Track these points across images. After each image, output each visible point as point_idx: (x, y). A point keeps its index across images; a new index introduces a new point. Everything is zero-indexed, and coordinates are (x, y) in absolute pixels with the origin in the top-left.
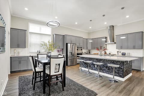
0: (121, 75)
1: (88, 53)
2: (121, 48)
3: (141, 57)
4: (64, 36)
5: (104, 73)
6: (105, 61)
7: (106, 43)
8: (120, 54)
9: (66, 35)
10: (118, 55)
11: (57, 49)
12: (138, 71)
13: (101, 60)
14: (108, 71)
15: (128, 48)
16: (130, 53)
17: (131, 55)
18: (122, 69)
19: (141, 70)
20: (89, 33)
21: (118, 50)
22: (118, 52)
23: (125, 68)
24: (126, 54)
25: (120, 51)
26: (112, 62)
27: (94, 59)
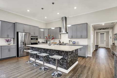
0: (65, 66)
1: (45, 43)
2: (72, 37)
3: (86, 45)
4: (14, 23)
5: (50, 64)
6: (51, 51)
7: (60, 33)
8: (71, 43)
9: (17, 23)
10: (70, 44)
11: (6, 39)
12: (84, 57)
13: (48, 50)
14: (54, 63)
15: (77, 38)
16: (79, 42)
17: (79, 43)
18: (66, 60)
19: (86, 57)
20: (47, 24)
21: (69, 39)
22: (70, 41)
23: (70, 59)
24: (76, 43)
25: (71, 40)
26: (57, 52)
27: (42, 49)
